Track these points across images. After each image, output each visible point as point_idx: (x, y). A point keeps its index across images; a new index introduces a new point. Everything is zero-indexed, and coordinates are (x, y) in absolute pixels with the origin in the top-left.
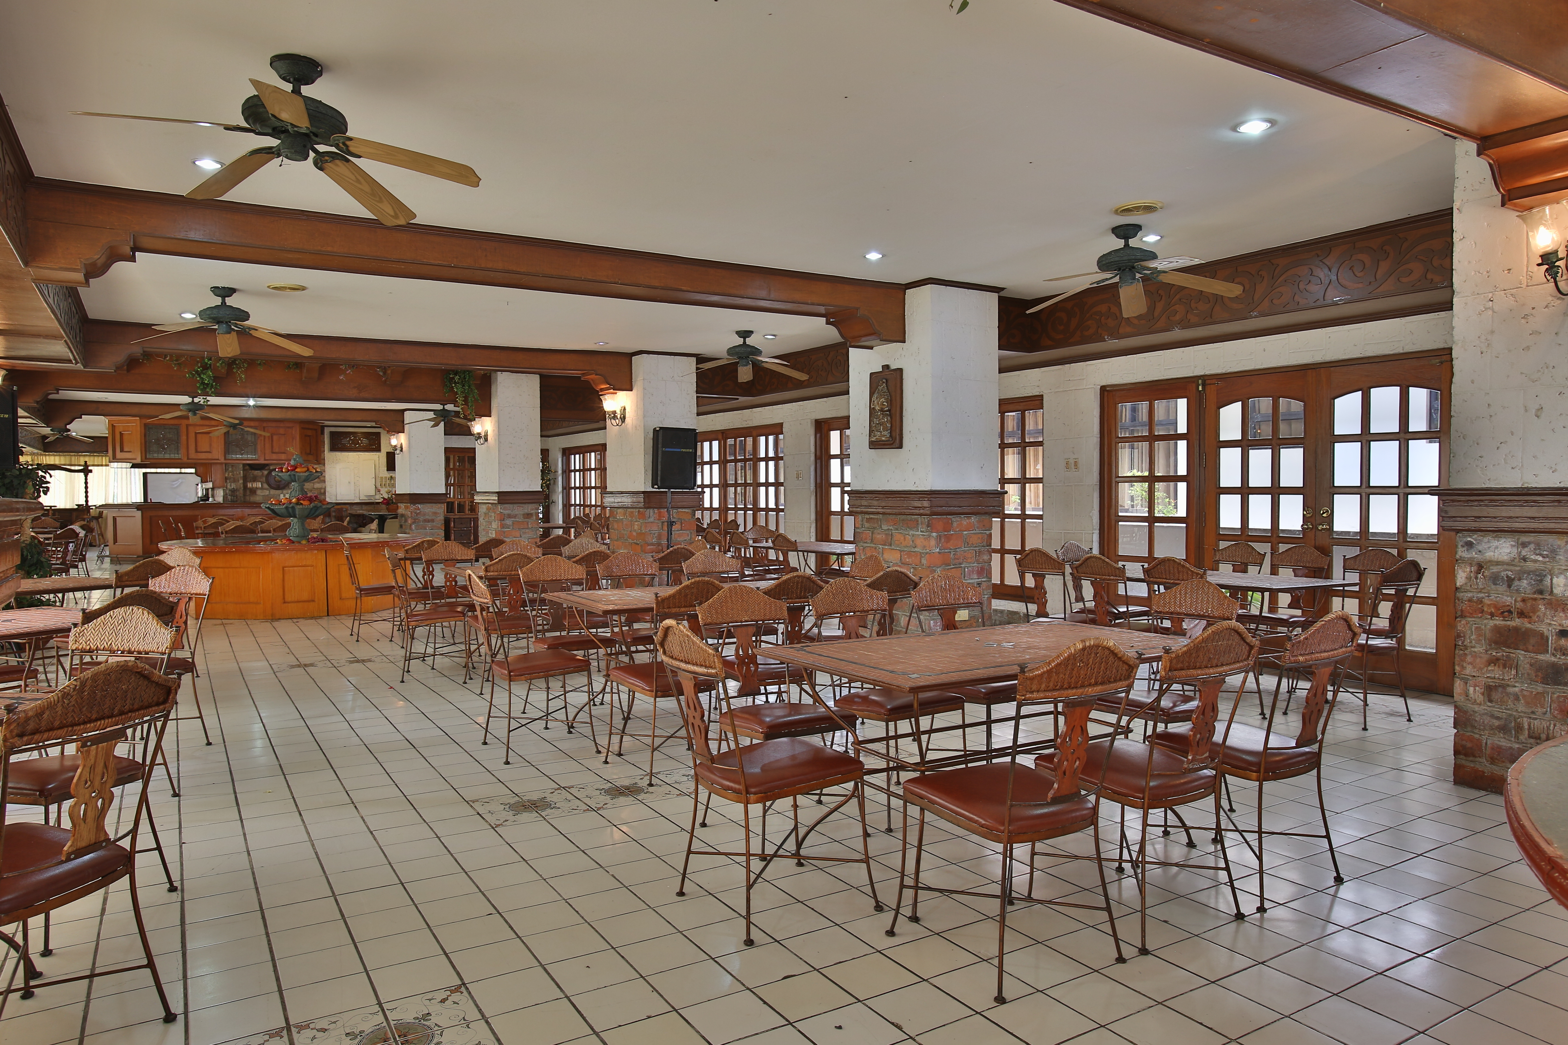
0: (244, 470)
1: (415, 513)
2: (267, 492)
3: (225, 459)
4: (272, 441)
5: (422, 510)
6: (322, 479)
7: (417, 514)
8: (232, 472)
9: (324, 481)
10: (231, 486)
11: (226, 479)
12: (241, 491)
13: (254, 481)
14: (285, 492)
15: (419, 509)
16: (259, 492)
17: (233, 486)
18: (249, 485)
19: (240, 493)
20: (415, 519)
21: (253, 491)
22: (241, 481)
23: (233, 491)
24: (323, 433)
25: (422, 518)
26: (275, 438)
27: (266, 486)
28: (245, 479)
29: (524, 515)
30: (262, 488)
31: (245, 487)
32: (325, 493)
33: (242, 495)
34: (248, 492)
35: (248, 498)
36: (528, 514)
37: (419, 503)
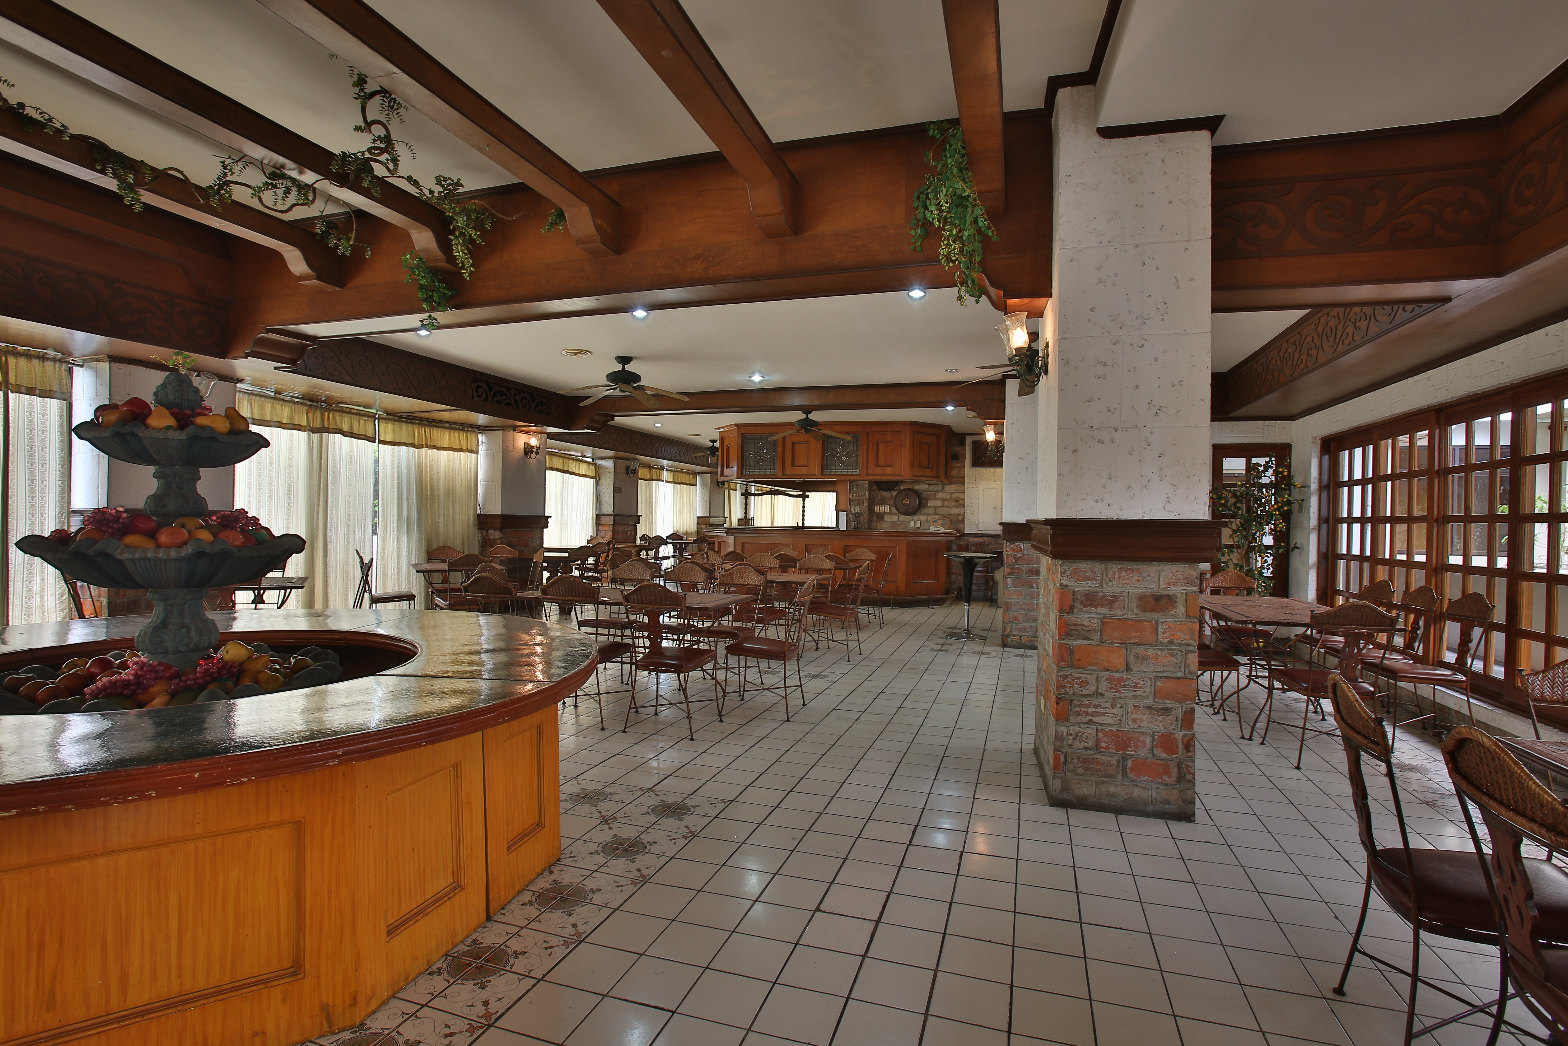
0: (870, 490)
1: (1014, 557)
2: (895, 519)
3: (822, 474)
4: (877, 450)
5: (1026, 552)
6: (961, 502)
7: (1017, 560)
8: (857, 492)
9: (963, 506)
10: (855, 509)
11: (850, 500)
12: (866, 516)
13: (882, 504)
14: (916, 518)
15: (1020, 550)
16: (886, 518)
17: (857, 509)
18: (877, 509)
19: (864, 519)
20: (1013, 568)
21: (881, 516)
22: (866, 504)
23: (858, 515)
24: (962, 443)
25: (1025, 567)
26: (881, 446)
27: (894, 510)
28: (872, 502)
29: (1141, 598)
30: (890, 513)
31: (871, 511)
32: (963, 520)
33: (866, 521)
34: (875, 518)
35: (874, 524)
36: (1158, 598)
37: (1021, 540)
